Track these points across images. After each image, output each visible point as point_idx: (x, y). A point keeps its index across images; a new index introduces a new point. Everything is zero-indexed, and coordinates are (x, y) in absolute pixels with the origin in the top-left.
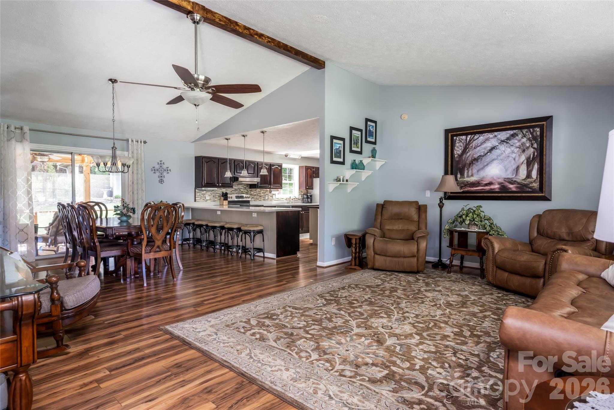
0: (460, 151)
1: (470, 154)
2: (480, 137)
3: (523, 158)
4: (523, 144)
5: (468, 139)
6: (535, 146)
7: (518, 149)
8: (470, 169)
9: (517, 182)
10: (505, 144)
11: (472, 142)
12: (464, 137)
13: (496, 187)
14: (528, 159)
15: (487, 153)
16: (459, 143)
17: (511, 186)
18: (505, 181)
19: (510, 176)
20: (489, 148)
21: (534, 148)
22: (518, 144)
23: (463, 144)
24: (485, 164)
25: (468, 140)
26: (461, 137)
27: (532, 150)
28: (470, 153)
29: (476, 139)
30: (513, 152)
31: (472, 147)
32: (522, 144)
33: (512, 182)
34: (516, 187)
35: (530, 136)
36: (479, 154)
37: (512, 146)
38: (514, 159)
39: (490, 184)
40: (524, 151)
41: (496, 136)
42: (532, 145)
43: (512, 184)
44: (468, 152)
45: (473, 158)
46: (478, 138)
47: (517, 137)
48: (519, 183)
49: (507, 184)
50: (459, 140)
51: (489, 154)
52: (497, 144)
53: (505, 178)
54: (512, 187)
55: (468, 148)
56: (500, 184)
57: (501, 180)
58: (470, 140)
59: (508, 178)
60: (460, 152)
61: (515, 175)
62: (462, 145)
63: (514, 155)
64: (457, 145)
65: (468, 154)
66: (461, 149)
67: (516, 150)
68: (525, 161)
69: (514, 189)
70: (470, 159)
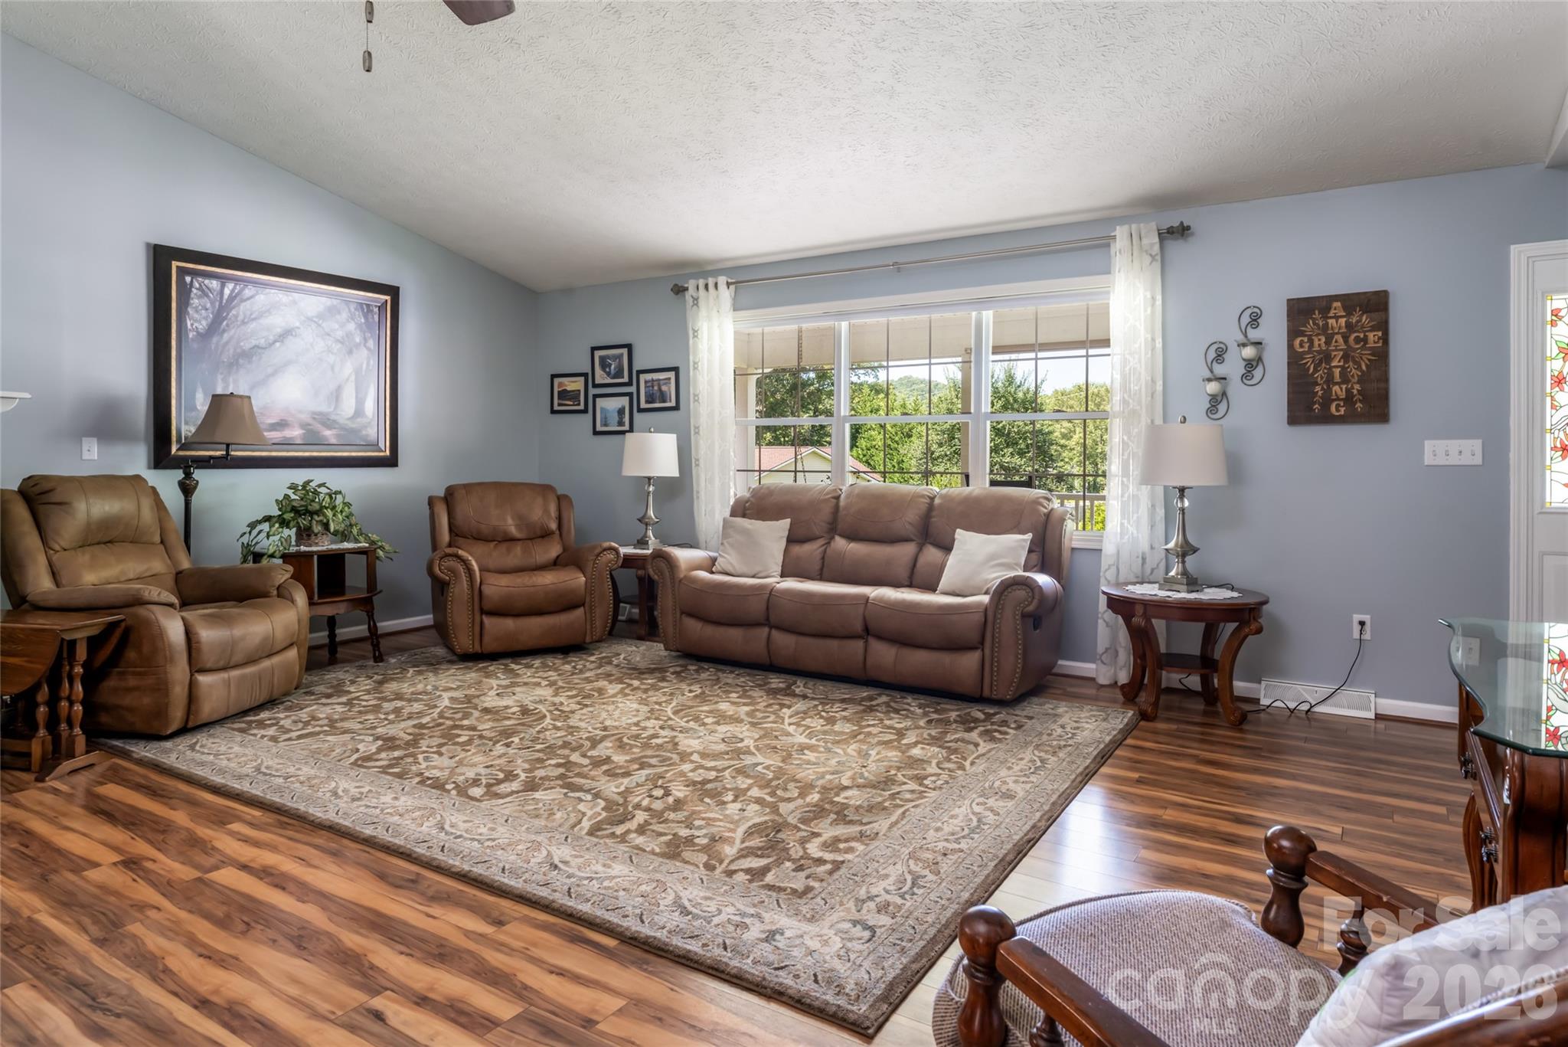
0: (204, 323)
1: (231, 338)
2: (257, 293)
3: (348, 369)
4: (349, 335)
5: (227, 292)
6: (371, 343)
7: (339, 345)
8: (231, 380)
9: (338, 423)
10: (314, 326)
11: (238, 305)
12: (214, 284)
13: (295, 433)
14: (358, 372)
15: (275, 341)
16: (199, 297)
17: (327, 433)
18: (314, 418)
19: (324, 408)
20: (279, 330)
21: (369, 349)
22: (340, 334)
23: (212, 303)
24: (270, 370)
25: (226, 297)
26: (207, 282)
27: (365, 352)
28: (232, 332)
29: (248, 299)
30: (329, 351)
31: (236, 316)
32: (347, 335)
33: (327, 422)
34: (338, 436)
35: (363, 320)
36: (254, 342)
37: (329, 335)
38: (332, 368)
39: (282, 425)
40: (350, 352)
41: (295, 302)
42: (365, 340)
43: (329, 428)
44: (224, 331)
45: (239, 350)
46: (252, 297)
47: (338, 317)
48: (343, 428)
49: (318, 427)
50: (200, 289)
51: (278, 344)
52: (297, 324)
53: (314, 413)
54: (329, 434)
55: (225, 318)
56: (304, 426)
57: (305, 417)
58: (232, 298)
59: (320, 414)
60: (202, 326)
61: (333, 407)
62: (208, 305)
63: (332, 359)
64: (195, 302)
65: (226, 336)
66: (206, 318)
67: (336, 347)
68: (353, 378)
69: (333, 441)
70: (230, 350)
